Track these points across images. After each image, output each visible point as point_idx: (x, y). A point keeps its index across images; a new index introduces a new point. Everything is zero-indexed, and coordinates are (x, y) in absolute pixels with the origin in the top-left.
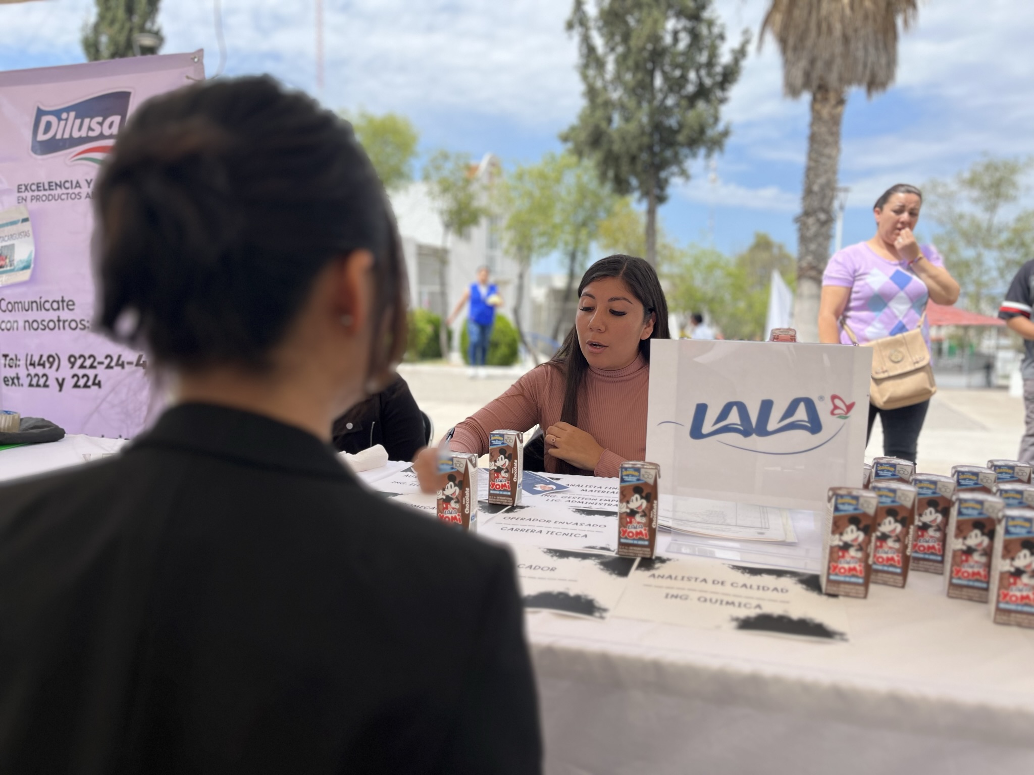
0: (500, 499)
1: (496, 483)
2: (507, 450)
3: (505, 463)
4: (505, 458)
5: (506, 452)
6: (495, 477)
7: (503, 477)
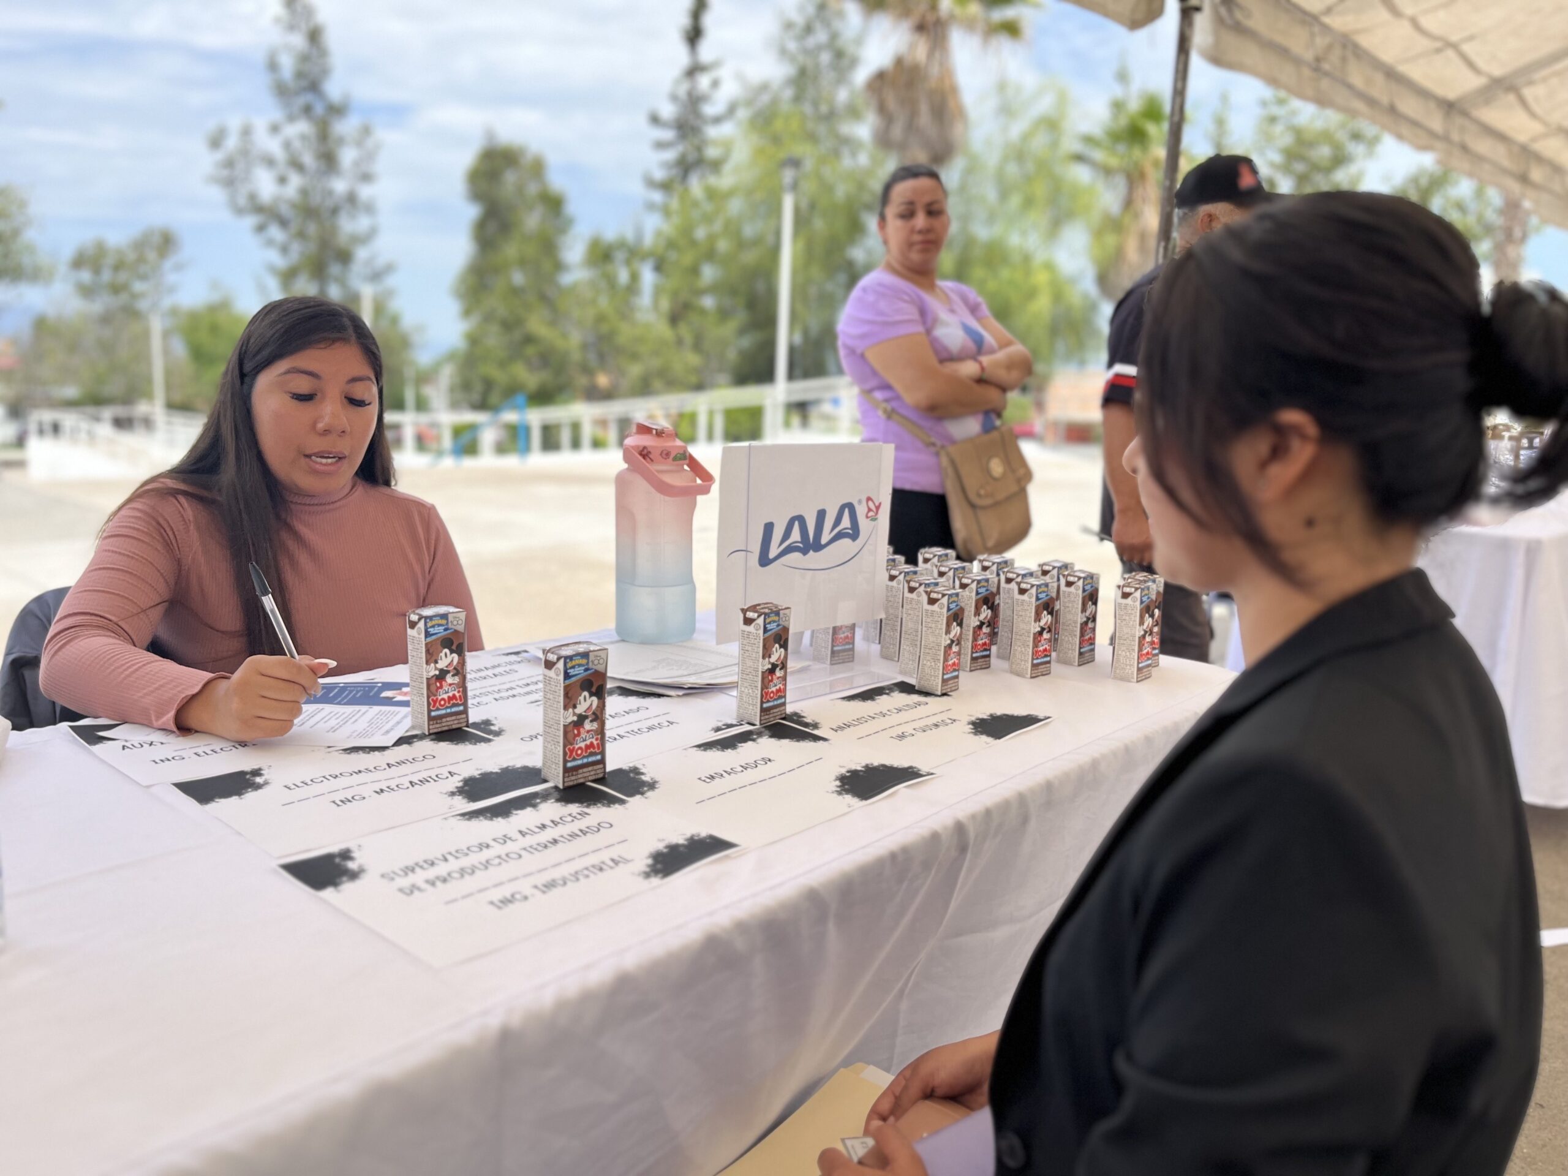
0: (447, 721)
1: (440, 698)
2: (454, 640)
3: (452, 661)
4: (451, 653)
5: (452, 644)
6: (438, 688)
7: (450, 685)
